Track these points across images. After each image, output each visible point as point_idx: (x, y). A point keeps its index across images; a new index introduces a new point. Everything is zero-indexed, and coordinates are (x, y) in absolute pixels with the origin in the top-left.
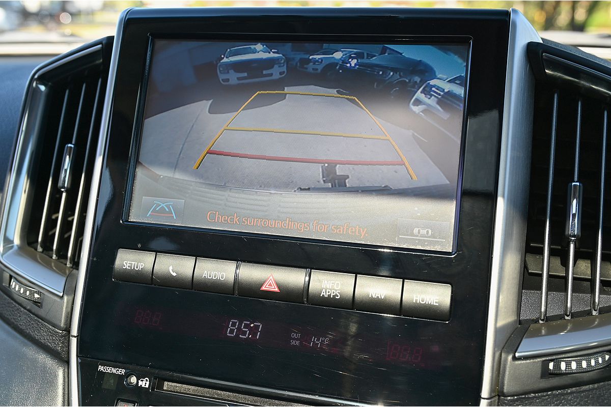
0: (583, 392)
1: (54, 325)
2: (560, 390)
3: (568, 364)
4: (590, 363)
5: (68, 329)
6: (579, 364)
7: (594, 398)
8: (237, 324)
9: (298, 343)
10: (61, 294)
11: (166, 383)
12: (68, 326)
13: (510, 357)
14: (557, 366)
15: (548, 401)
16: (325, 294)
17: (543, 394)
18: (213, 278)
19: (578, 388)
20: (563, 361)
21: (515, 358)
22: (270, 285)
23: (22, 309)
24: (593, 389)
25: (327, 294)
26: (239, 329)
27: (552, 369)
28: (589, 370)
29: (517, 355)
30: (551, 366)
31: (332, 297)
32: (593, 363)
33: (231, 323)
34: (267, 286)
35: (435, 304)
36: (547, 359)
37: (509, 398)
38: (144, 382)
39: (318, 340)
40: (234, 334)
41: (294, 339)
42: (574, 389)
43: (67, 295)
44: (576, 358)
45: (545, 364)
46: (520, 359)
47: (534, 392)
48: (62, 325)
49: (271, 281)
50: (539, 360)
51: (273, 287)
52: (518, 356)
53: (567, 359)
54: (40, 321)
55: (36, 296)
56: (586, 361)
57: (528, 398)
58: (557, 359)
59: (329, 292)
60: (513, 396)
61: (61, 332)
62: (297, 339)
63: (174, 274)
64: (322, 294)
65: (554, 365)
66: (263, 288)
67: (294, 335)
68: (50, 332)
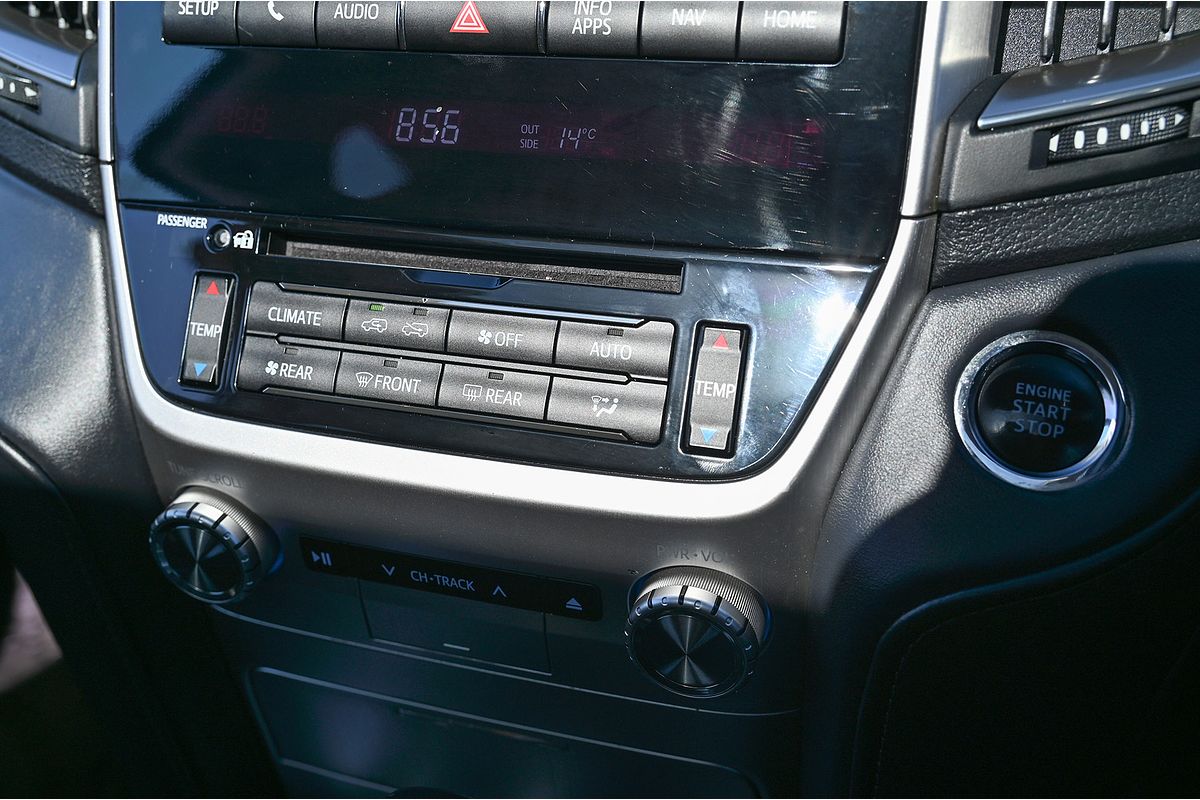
0: (1119, 195)
1: (68, 146)
2: (1071, 192)
3: (1091, 135)
4: (1139, 127)
5: (94, 152)
6: (1114, 132)
7: (1142, 208)
8: (414, 115)
9: (534, 143)
10: (73, 83)
11: (290, 245)
12: (94, 145)
13: (965, 130)
14: (1067, 143)
15: (1043, 218)
16: (580, 28)
17: (1031, 202)
18: (356, 17)
19: (1108, 188)
20: (1080, 129)
21: (976, 131)
22: (469, 20)
23: (10, 124)
24: (1142, 190)
25: (585, 27)
26: (418, 125)
27: (1055, 150)
28: (1136, 145)
29: (981, 123)
30: (1054, 144)
31: (594, 33)
32: (1145, 128)
33: (402, 114)
34: (463, 23)
35: (808, 27)
36: (1046, 126)
37: (960, 213)
38: (244, 239)
39: (574, 134)
40: (410, 137)
41: (527, 136)
42: (1101, 189)
43: (84, 83)
44: (1109, 121)
45: (1041, 140)
46: (986, 130)
47: (1015, 198)
48: (82, 143)
49: (469, 11)
50: (1028, 129)
51: (475, 24)
52: (984, 126)
53: (1089, 124)
54: (44, 140)
55: (30, 92)
56: (1130, 124)
57: (1000, 211)
58: (1066, 126)
59: (588, 25)
60: (968, 208)
61: (82, 157)
62: (533, 137)
63: (279, 17)
64: (575, 28)
65: (1059, 141)
66: (456, 28)
67: (526, 129)
68: (64, 160)
